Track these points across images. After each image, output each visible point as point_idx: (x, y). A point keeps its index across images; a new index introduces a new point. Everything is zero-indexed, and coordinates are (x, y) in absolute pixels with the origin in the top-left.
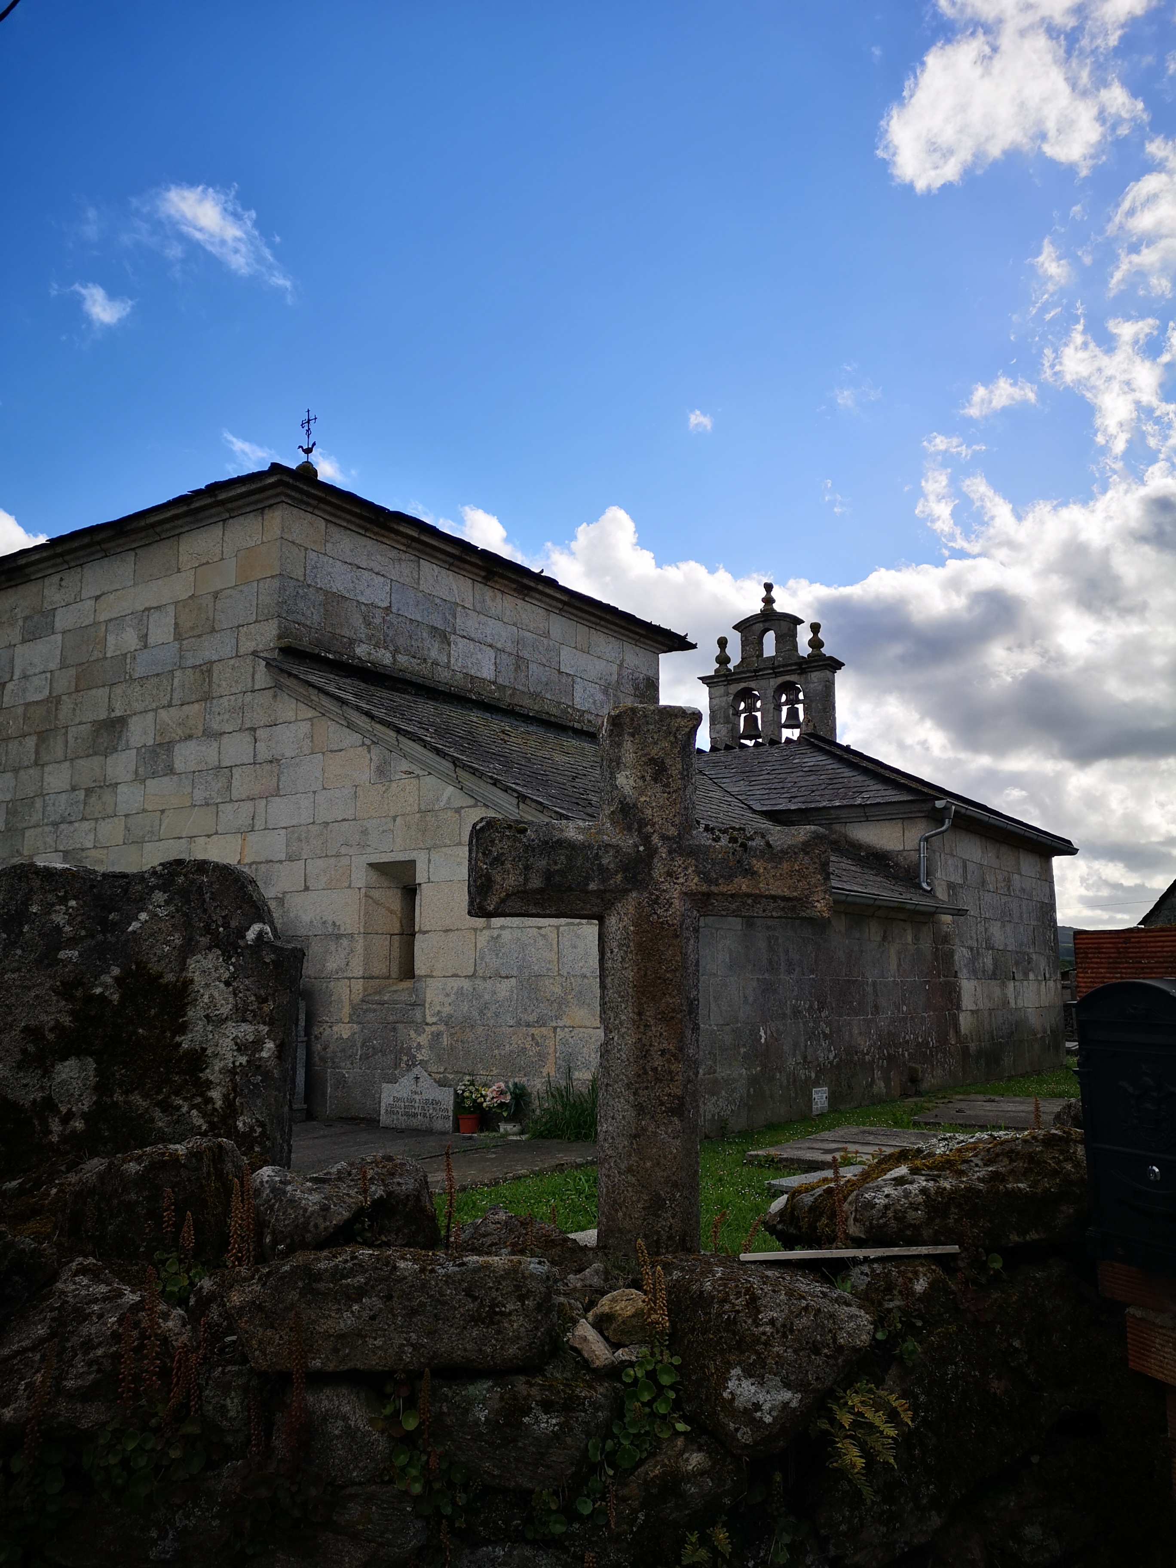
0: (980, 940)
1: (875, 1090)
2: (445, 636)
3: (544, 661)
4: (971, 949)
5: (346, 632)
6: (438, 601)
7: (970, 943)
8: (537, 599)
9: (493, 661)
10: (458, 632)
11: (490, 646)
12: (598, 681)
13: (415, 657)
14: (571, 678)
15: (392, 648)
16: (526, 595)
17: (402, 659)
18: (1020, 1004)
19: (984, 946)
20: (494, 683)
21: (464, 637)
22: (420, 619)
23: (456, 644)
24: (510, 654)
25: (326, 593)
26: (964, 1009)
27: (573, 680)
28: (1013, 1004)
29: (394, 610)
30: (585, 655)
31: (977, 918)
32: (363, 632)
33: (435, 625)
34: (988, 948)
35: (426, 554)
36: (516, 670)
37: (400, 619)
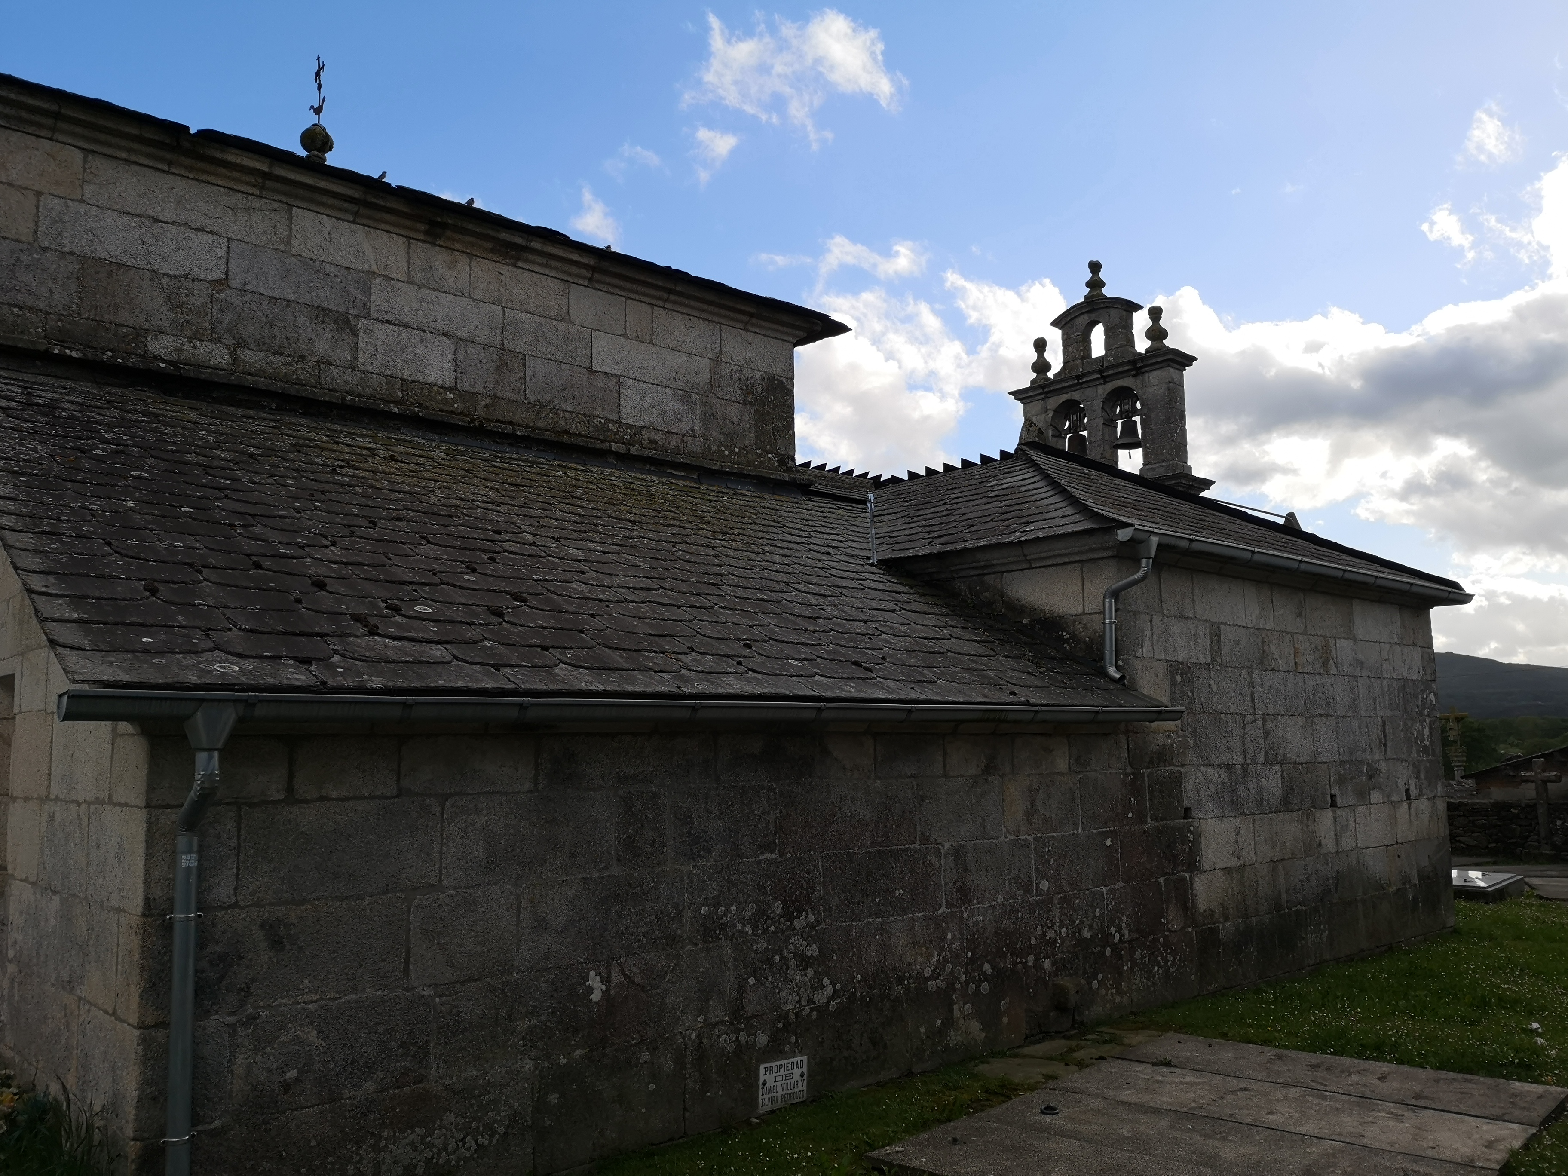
0: (1251, 752)
1: (954, 1038)
2: (347, 322)
3: (559, 355)
4: (1229, 767)
5: (127, 318)
6: (329, 269)
7: (1224, 758)
8: (541, 265)
9: (450, 357)
10: (374, 315)
11: (445, 334)
12: (671, 383)
13: (280, 354)
14: (613, 381)
15: (228, 340)
16: (518, 259)
17: (250, 357)
18: (1347, 842)
19: (1262, 759)
20: (450, 389)
21: (388, 322)
22: (292, 297)
23: (369, 332)
24: (486, 346)
25: (82, 259)
26: (1206, 866)
27: (619, 384)
28: (1329, 845)
29: (236, 283)
30: (643, 347)
31: (1243, 716)
32: (165, 317)
33: (325, 305)
34: (1269, 763)
35: (303, 199)
36: (498, 368)
37: (248, 298)
